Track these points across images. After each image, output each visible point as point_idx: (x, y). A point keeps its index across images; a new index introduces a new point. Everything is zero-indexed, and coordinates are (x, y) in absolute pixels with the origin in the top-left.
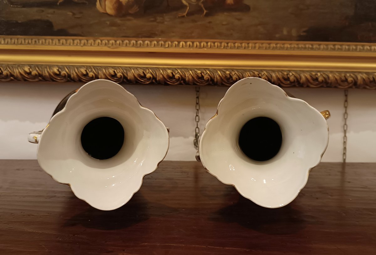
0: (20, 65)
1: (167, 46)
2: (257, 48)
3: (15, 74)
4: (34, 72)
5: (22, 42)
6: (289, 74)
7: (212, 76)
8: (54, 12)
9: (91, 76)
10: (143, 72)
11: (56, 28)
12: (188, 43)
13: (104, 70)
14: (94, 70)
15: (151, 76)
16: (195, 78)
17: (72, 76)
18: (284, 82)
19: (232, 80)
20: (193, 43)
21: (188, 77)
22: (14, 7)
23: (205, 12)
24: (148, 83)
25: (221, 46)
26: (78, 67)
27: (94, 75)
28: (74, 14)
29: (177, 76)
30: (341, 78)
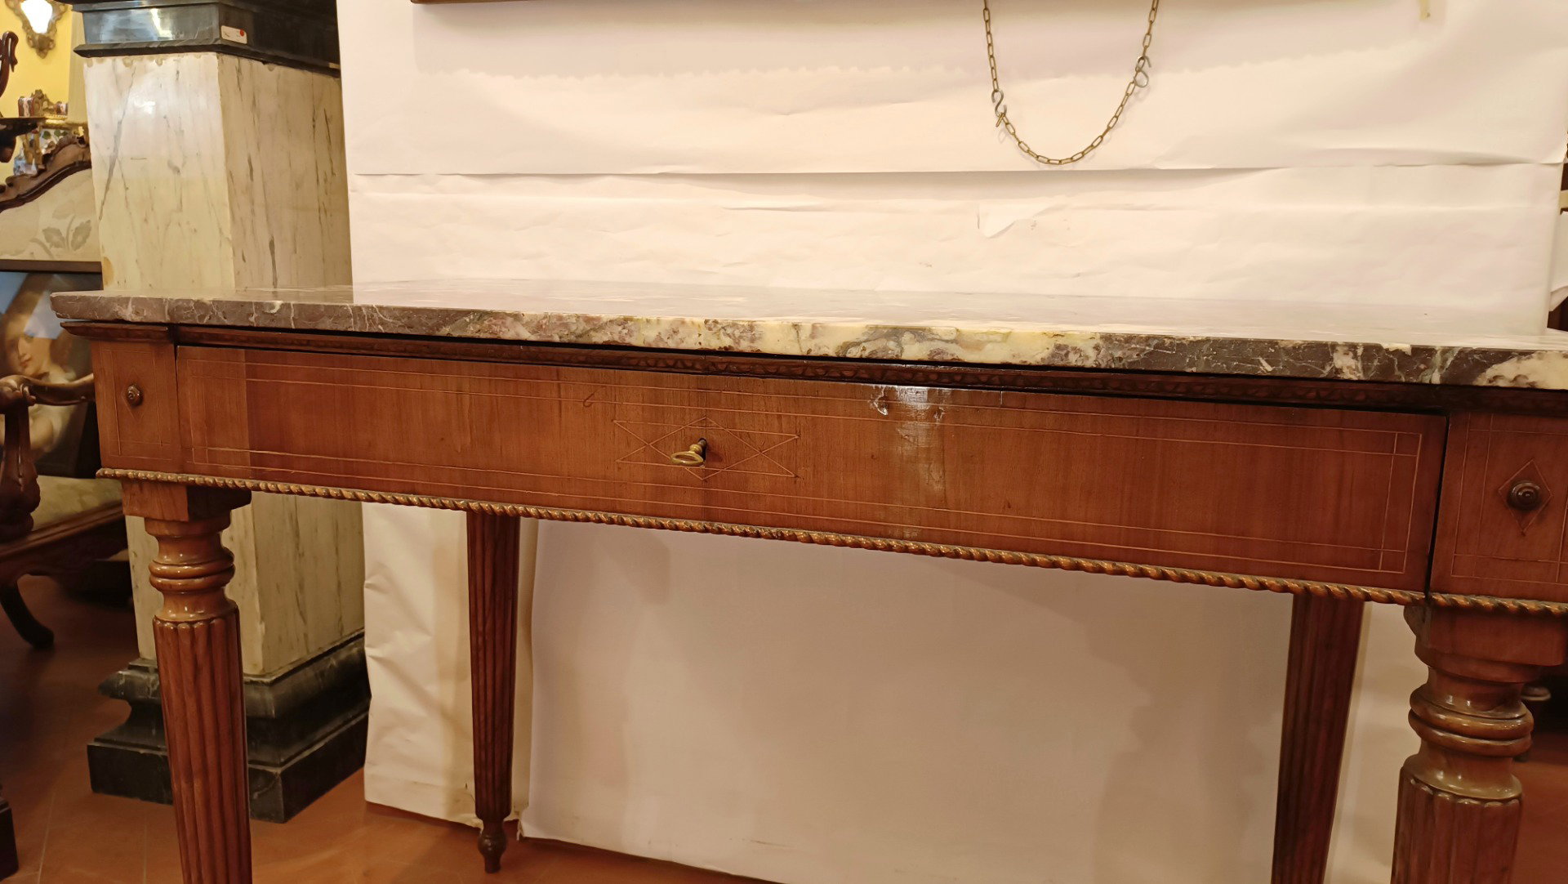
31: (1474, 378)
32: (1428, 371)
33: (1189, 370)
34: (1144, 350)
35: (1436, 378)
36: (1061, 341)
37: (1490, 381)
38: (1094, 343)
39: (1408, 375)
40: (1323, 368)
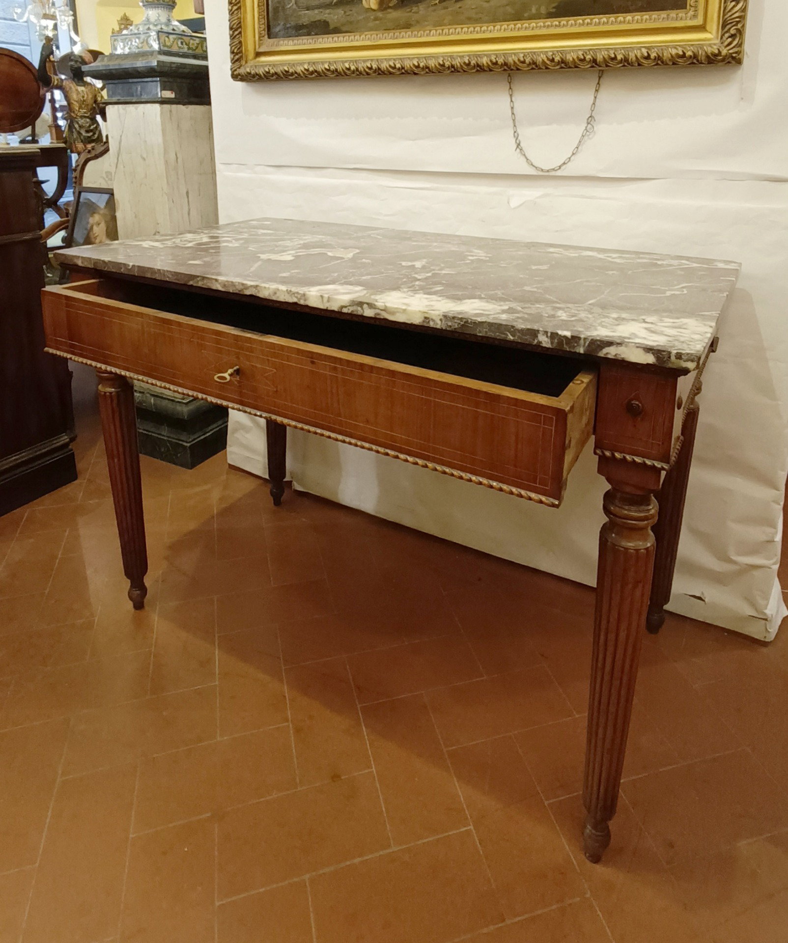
0: (302, 63)
1: (419, 35)
2: (502, 31)
3: (298, 72)
4: (311, 69)
5: (305, 42)
7: (453, 63)
11: (331, 27)
15: (400, 66)
16: (437, 66)
17: (338, 70)
18: (520, 64)
24: (398, 73)
26: (343, 62)
30: (578, 57)
31: (598, 353)
32: (578, 347)
33: (478, 334)
34: (460, 323)
35: (582, 351)
36: (427, 315)
37: (605, 355)
38: (439, 318)
39: (569, 348)
40: (534, 340)
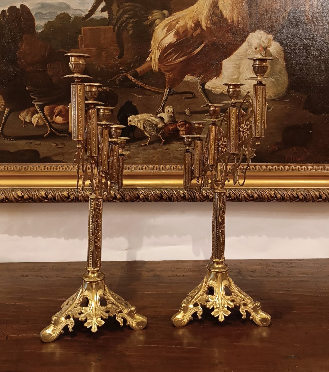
6: (231, 192)
8: (41, 143)
9: (73, 198)
10: (114, 194)
12: (150, 166)
13: (83, 193)
14: (74, 193)
19: (185, 198)
20: (154, 166)
21: (150, 196)
22: (7, 140)
23: (163, 141)
25: (176, 169)
27: (74, 197)
28: (57, 145)
29: (142, 196)
